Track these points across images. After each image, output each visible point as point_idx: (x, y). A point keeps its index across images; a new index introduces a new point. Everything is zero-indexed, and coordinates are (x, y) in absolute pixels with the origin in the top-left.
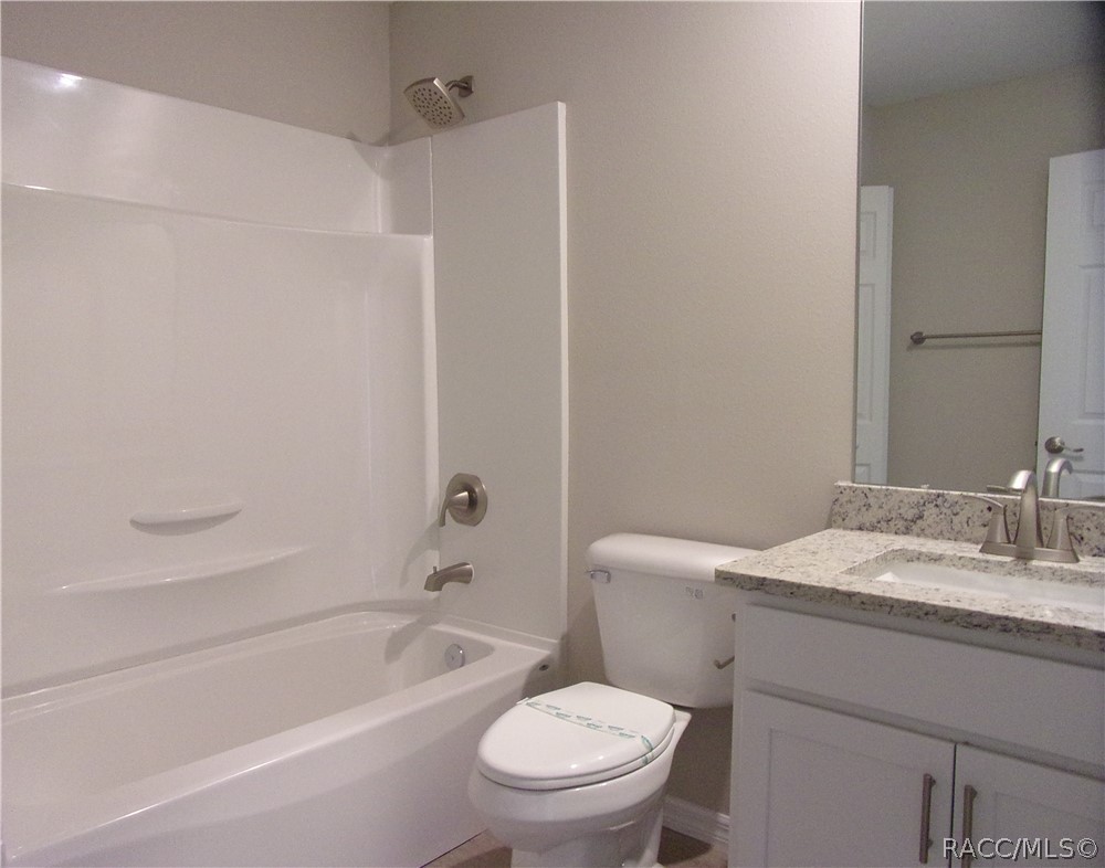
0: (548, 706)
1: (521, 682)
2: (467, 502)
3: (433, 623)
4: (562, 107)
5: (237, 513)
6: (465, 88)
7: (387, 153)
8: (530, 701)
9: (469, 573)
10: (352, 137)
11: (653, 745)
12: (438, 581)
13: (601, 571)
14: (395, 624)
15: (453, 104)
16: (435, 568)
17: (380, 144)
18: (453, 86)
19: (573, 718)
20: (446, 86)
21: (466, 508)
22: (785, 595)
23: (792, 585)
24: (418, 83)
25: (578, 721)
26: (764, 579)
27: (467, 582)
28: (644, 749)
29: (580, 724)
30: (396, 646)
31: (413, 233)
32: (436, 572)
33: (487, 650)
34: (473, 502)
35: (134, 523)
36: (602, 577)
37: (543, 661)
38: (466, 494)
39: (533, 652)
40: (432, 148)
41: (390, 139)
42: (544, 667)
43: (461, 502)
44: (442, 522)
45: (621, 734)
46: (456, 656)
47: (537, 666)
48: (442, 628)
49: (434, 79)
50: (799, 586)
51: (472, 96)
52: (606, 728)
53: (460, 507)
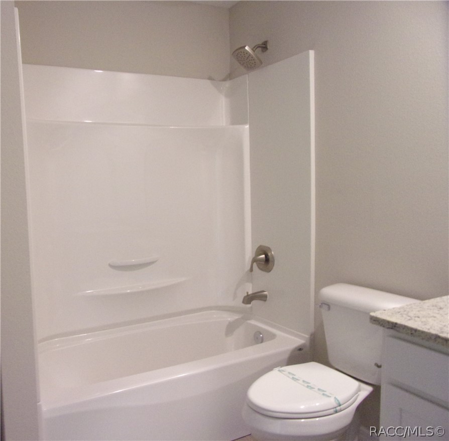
0: (289, 373)
1: (286, 356)
2: (264, 260)
3: (249, 320)
4: (312, 53)
5: (156, 261)
6: (264, 47)
7: (227, 84)
8: (281, 369)
9: (266, 296)
10: (210, 78)
11: (341, 403)
12: (248, 299)
13: (325, 304)
14: (230, 318)
15: (256, 58)
16: (247, 293)
17: (224, 80)
18: (257, 48)
19: (301, 382)
20: (252, 49)
21: (263, 263)
22: (407, 334)
23: (411, 329)
24: (237, 50)
25: (303, 383)
26: (396, 324)
27: (265, 301)
28: (335, 404)
29: (304, 385)
30: (231, 328)
31: (240, 124)
32: (248, 295)
33: (273, 336)
34: (267, 260)
35: (110, 266)
36: (325, 307)
37: (301, 345)
38: (263, 256)
39: (295, 340)
40: (248, 79)
41: (230, 77)
42: (300, 349)
43: (261, 260)
44: (251, 270)
45: (323, 394)
46: (259, 338)
47: (296, 348)
48: (253, 322)
49: (245, 46)
50: (416, 330)
51: (268, 51)
52: (316, 389)
53: (261, 263)
